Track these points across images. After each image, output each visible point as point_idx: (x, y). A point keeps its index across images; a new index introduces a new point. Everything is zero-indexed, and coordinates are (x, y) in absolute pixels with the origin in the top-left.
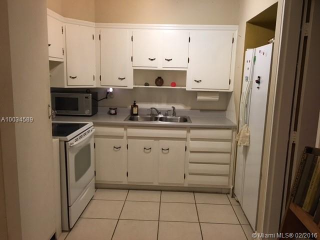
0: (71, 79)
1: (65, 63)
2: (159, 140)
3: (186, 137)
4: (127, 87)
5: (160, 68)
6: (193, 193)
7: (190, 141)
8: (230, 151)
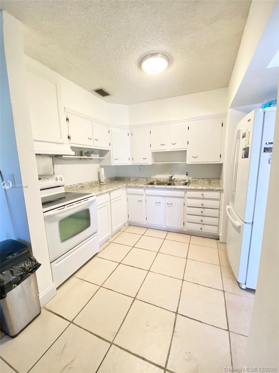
0: (115, 160)
1: (111, 151)
2: (165, 198)
3: (184, 196)
4: (148, 163)
5: (168, 150)
6: (190, 236)
7: (187, 199)
8: (219, 208)
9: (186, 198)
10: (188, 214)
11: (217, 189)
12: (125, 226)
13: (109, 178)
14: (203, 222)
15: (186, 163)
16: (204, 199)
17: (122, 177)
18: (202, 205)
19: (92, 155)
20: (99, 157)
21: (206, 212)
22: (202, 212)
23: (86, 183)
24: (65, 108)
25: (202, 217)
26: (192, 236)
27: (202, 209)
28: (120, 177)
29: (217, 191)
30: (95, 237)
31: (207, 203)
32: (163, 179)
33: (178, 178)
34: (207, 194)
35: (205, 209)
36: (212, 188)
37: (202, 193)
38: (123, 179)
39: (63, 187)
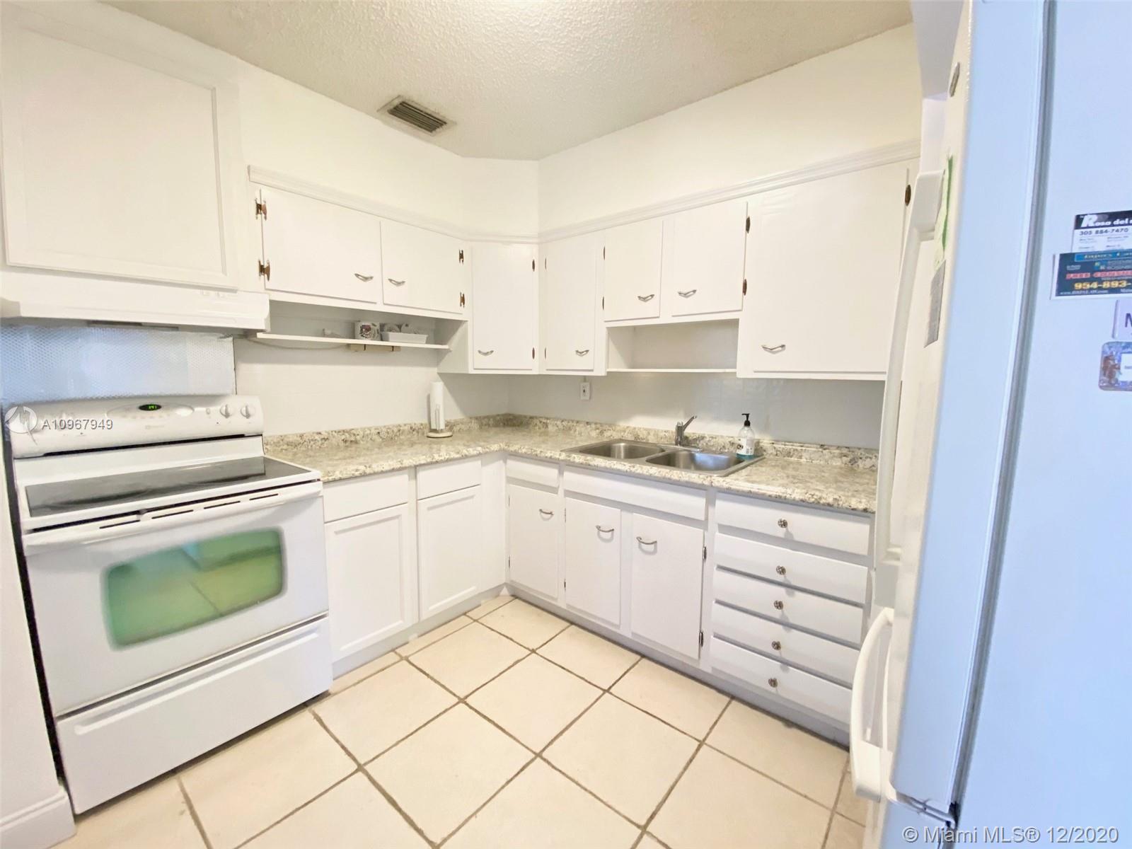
0: (479, 355)
1: (470, 323)
4: (592, 370)
5: (666, 319)
6: (727, 699)
7: (718, 534)
8: (862, 600)
9: (712, 526)
10: (718, 602)
11: (854, 503)
12: (498, 596)
13: (477, 418)
14: (783, 654)
15: (735, 373)
16: (789, 542)
17: (525, 417)
18: (782, 571)
19: (391, 334)
20: (427, 343)
21: (800, 607)
22: (779, 605)
23: (369, 429)
24: (251, 167)
25: (780, 627)
26: (734, 702)
27: (782, 590)
28: (520, 416)
29: (852, 513)
30: (314, 636)
31: (802, 566)
32: (656, 435)
33: (714, 434)
34: (805, 525)
35: (798, 594)
36: (830, 500)
37: (784, 515)
38: (528, 424)
39: (261, 437)
